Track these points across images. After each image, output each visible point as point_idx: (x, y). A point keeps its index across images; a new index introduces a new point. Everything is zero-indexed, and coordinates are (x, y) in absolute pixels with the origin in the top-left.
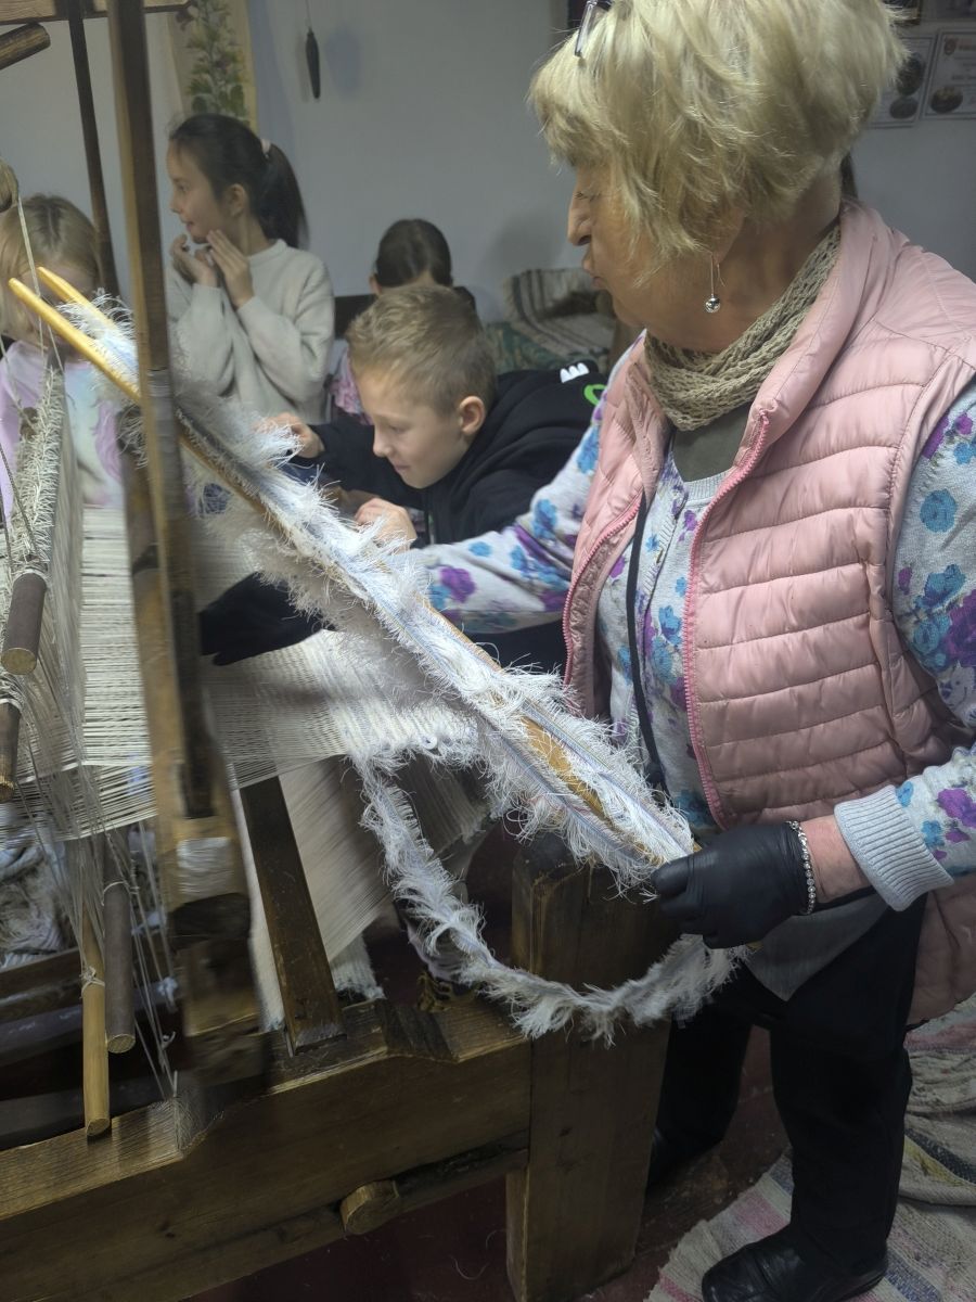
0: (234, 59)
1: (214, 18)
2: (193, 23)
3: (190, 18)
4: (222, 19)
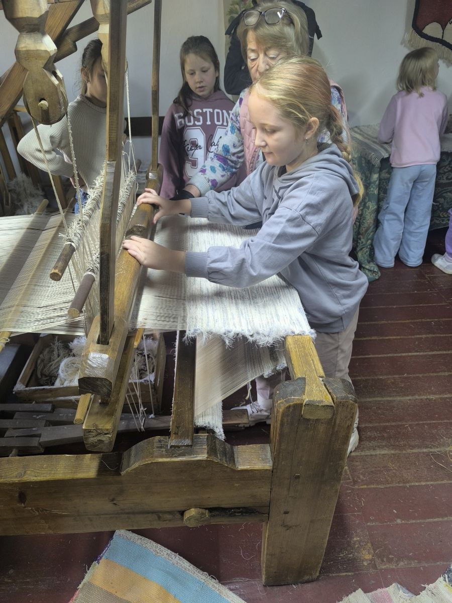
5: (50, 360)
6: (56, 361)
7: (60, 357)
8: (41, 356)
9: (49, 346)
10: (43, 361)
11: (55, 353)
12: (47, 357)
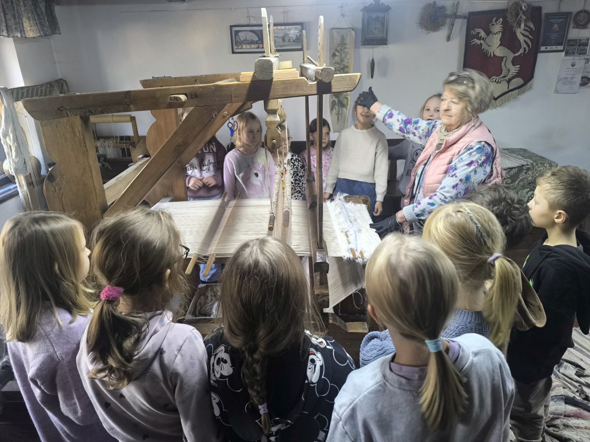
0: (347, 67)
1: (343, 55)
2: (337, 57)
3: (336, 56)
4: (346, 56)
5: (205, 303)
6: (210, 304)
7: (212, 302)
8: (199, 300)
9: (204, 294)
10: (200, 304)
11: (209, 298)
12: (203, 302)
